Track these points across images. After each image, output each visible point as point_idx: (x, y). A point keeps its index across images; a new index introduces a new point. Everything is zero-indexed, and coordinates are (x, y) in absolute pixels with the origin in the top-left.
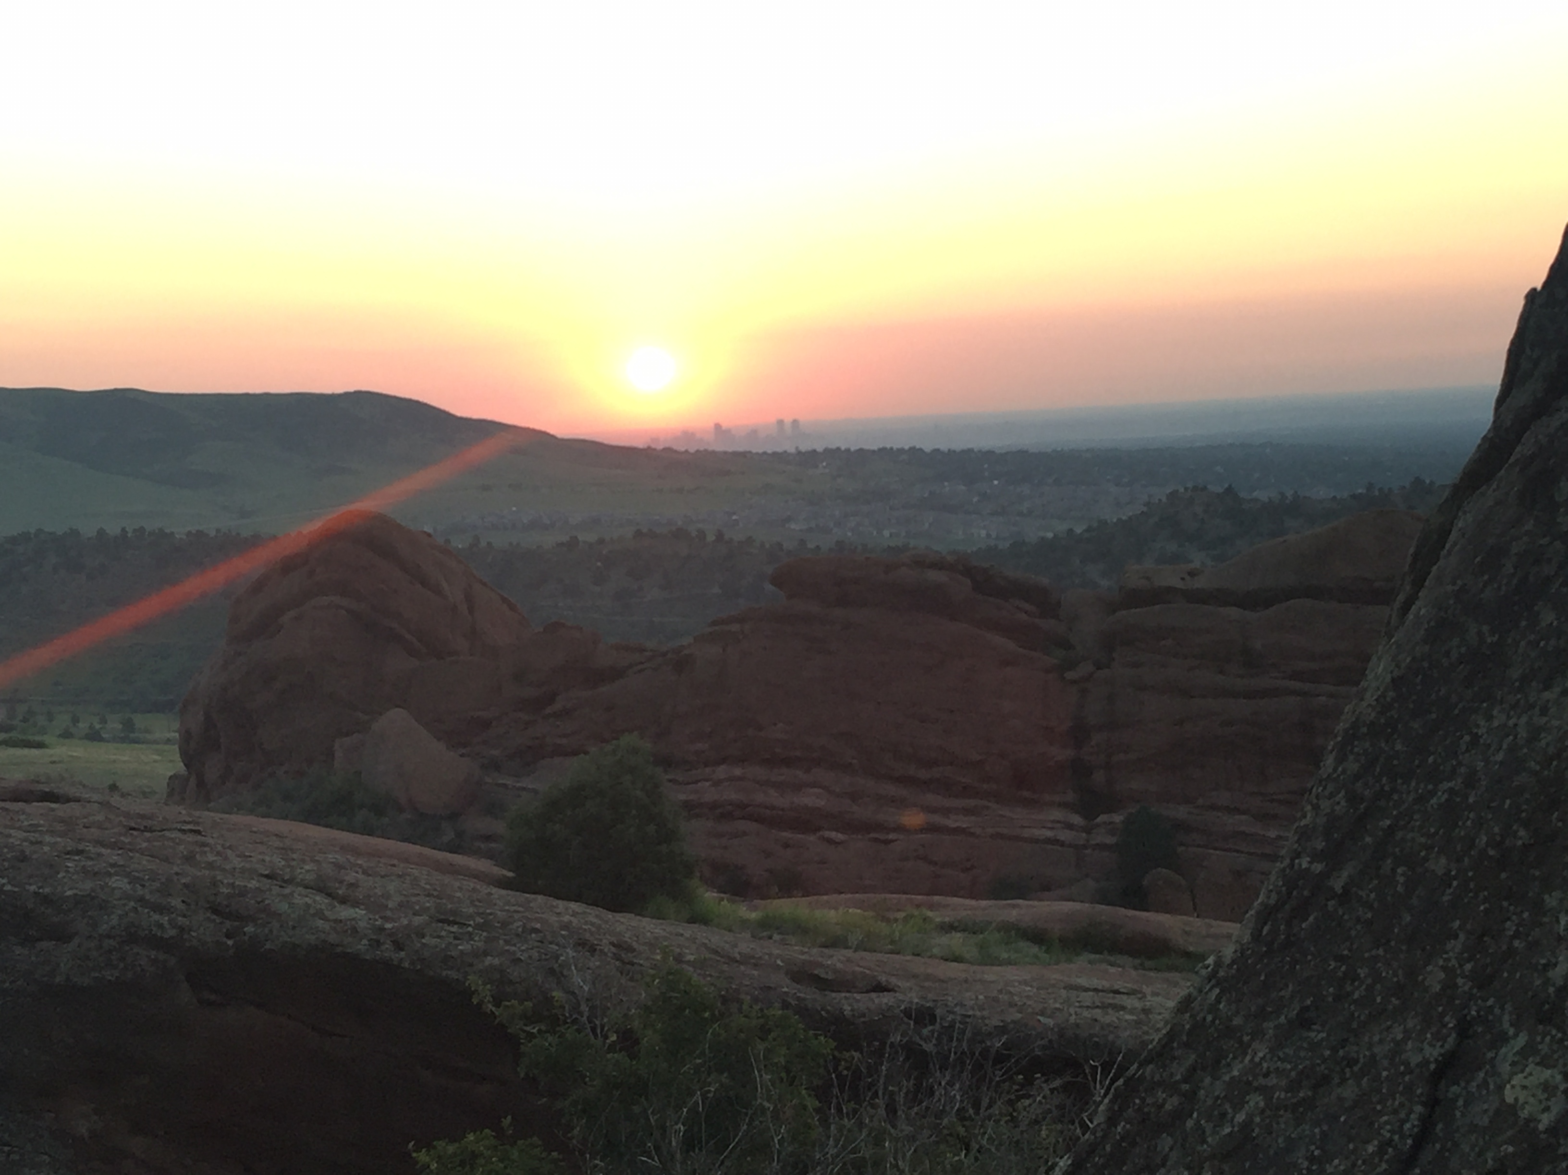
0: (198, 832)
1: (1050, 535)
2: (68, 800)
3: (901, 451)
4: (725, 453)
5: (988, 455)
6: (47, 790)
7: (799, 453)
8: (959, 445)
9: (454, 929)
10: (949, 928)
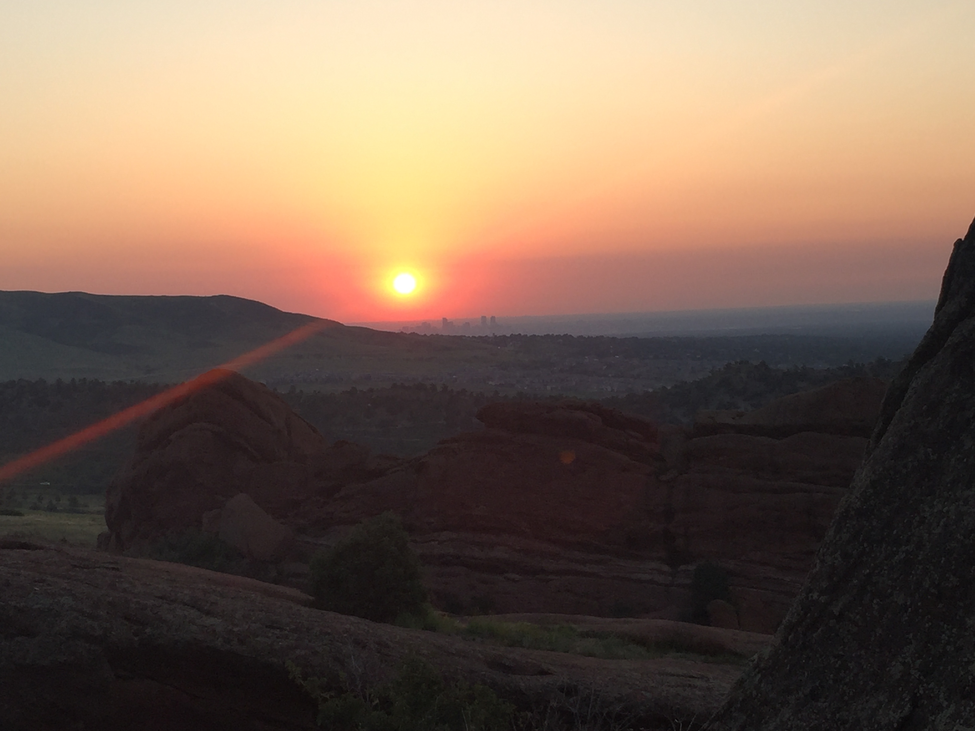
0: (118, 569)
1: (651, 390)
2: (36, 548)
3: (558, 336)
4: (449, 336)
5: (612, 340)
6: (23, 542)
7: (495, 336)
8: (594, 333)
9: (277, 632)
10: (585, 635)
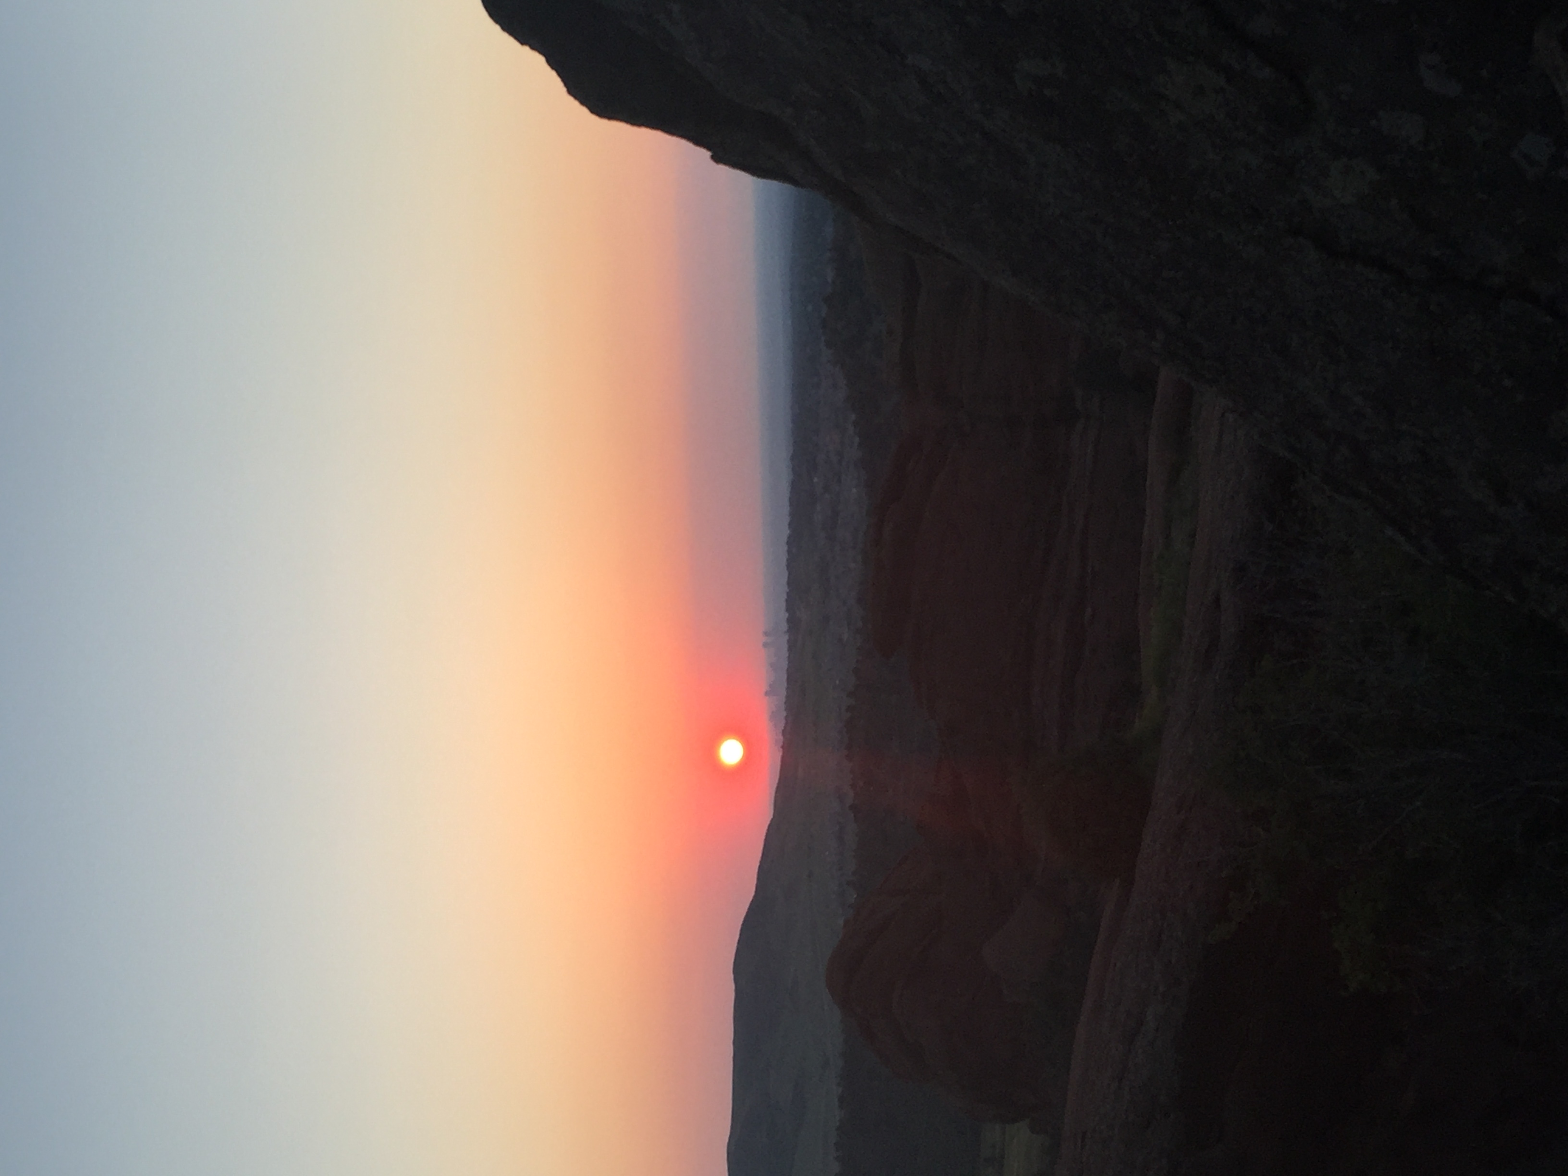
1: (857, 440)
3: (789, 552)
4: (787, 689)
5: (795, 486)
7: (788, 631)
8: (786, 510)
10: (1168, 540)
